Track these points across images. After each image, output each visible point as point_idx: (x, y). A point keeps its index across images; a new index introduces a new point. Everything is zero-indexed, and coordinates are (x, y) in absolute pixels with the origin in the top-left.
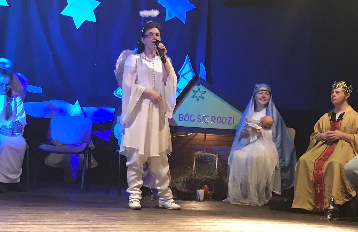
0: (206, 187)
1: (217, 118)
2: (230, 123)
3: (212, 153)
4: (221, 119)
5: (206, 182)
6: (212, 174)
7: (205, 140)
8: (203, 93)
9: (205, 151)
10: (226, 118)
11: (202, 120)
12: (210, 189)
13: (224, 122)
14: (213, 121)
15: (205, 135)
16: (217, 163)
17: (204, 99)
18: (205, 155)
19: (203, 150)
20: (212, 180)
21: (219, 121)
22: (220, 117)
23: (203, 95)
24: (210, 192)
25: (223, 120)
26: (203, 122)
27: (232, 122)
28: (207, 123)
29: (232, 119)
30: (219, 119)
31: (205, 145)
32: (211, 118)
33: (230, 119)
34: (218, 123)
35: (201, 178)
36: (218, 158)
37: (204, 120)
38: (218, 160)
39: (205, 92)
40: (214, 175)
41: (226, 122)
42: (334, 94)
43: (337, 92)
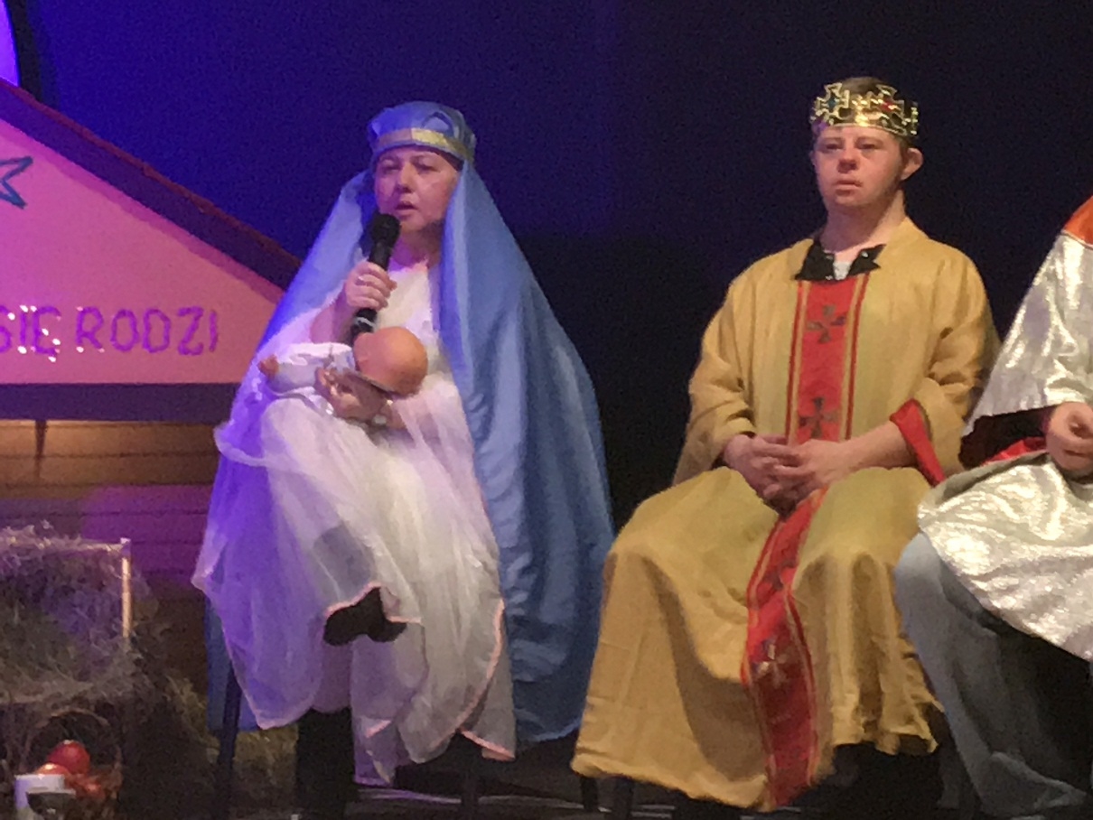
0: (70, 748)
1: (109, 316)
2: (192, 345)
3: (90, 535)
4: (134, 325)
5: (69, 726)
6: (102, 663)
7: (39, 456)
8: (15, 166)
9: (47, 525)
10: (165, 318)
11: (15, 339)
12: (98, 758)
13: (157, 339)
14: (86, 340)
15: (41, 428)
16: (126, 597)
17: (21, 204)
18: (52, 555)
19: (34, 518)
20: (104, 708)
21: (125, 335)
22: (131, 314)
23: (13, 182)
24: (97, 782)
25: (148, 328)
26: (22, 350)
27: (202, 335)
28: (53, 353)
29: (204, 323)
30: (124, 323)
31: (46, 486)
32: (74, 321)
33: (188, 320)
34: (119, 347)
35: (32, 699)
36: (132, 562)
37: (30, 333)
38: (133, 573)
39: (27, 161)
40: (114, 670)
41: (167, 338)
42: (850, 153)
43: (865, 145)
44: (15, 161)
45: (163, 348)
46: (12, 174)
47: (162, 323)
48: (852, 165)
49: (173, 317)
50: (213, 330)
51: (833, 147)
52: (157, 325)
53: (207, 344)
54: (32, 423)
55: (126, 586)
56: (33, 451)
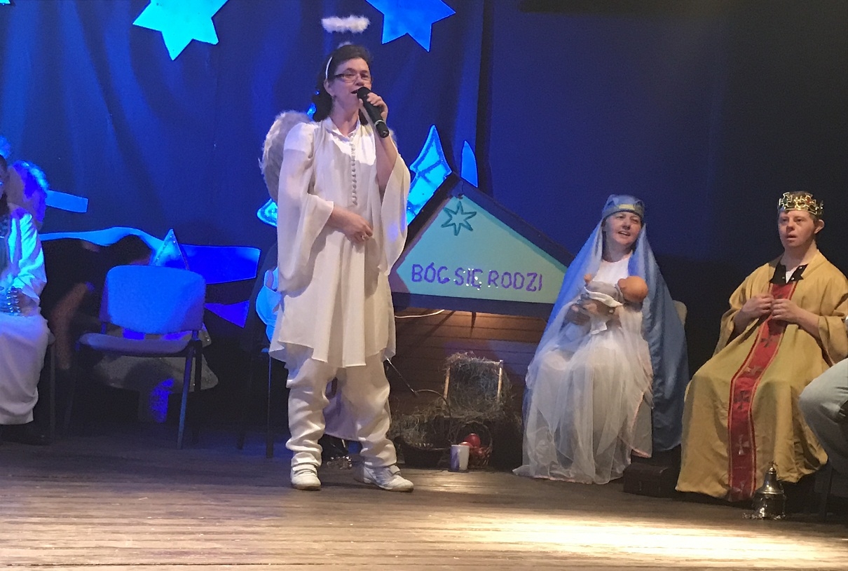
0: (474, 437)
1: (501, 274)
2: (532, 288)
3: (489, 358)
4: (510, 278)
5: (474, 427)
6: (489, 406)
7: (472, 327)
8: (470, 215)
9: (472, 352)
10: (522, 276)
11: (465, 280)
12: (484, 442)
13: (518, 285)
14: (492, 283)
15: (474, 316)
16: (500, 382)
17: (471, 229)
18: (473, 363)
19: (468, 350)
20: (487, 422)
21: (506, 282)
22: (510, 274)
23: (468, 221)
24: (483, 450)
25: (515, 280)
26: (467, 285)
27: (536, 284)
28: (479, 287)
29: (537, 279)
30: (507, 277)
31: (473, 339)
32: (488, 274)
33: (531, 277)
34: (504, 286)
35: (461, 417)
36: (503, 369)
37: (471, 278)
38: (503, 374)
39: (475, 214)
40: (493, 409)
41: (522, 284)
42: (791, 223)
43: (798, 220)
44: (470, 213)
45: (521, 288)
46: (470, 217)
47: (521, 279)
48: (792, 229)
49: (525, 276)
50: (540, 282)
51: (785, 220)
52: (519, 279)
53: (538, 287)
54: (470, 313)
55: (500, 378)
56: (470, 324)
